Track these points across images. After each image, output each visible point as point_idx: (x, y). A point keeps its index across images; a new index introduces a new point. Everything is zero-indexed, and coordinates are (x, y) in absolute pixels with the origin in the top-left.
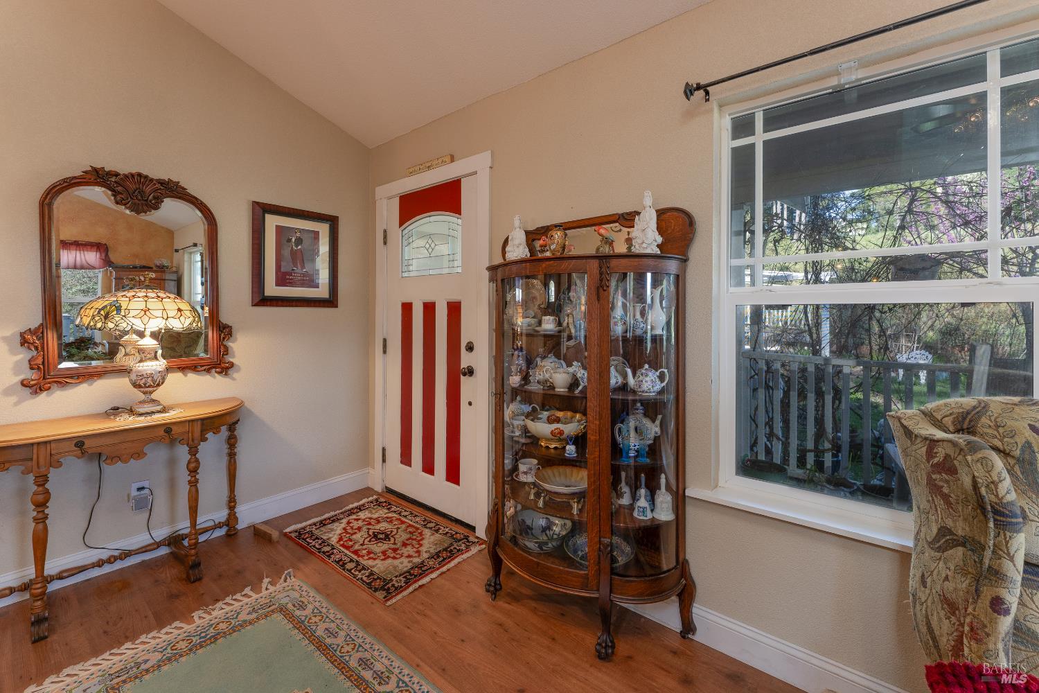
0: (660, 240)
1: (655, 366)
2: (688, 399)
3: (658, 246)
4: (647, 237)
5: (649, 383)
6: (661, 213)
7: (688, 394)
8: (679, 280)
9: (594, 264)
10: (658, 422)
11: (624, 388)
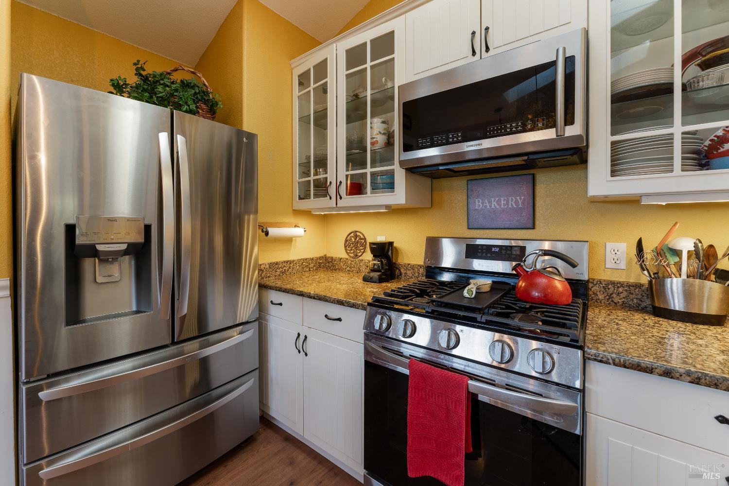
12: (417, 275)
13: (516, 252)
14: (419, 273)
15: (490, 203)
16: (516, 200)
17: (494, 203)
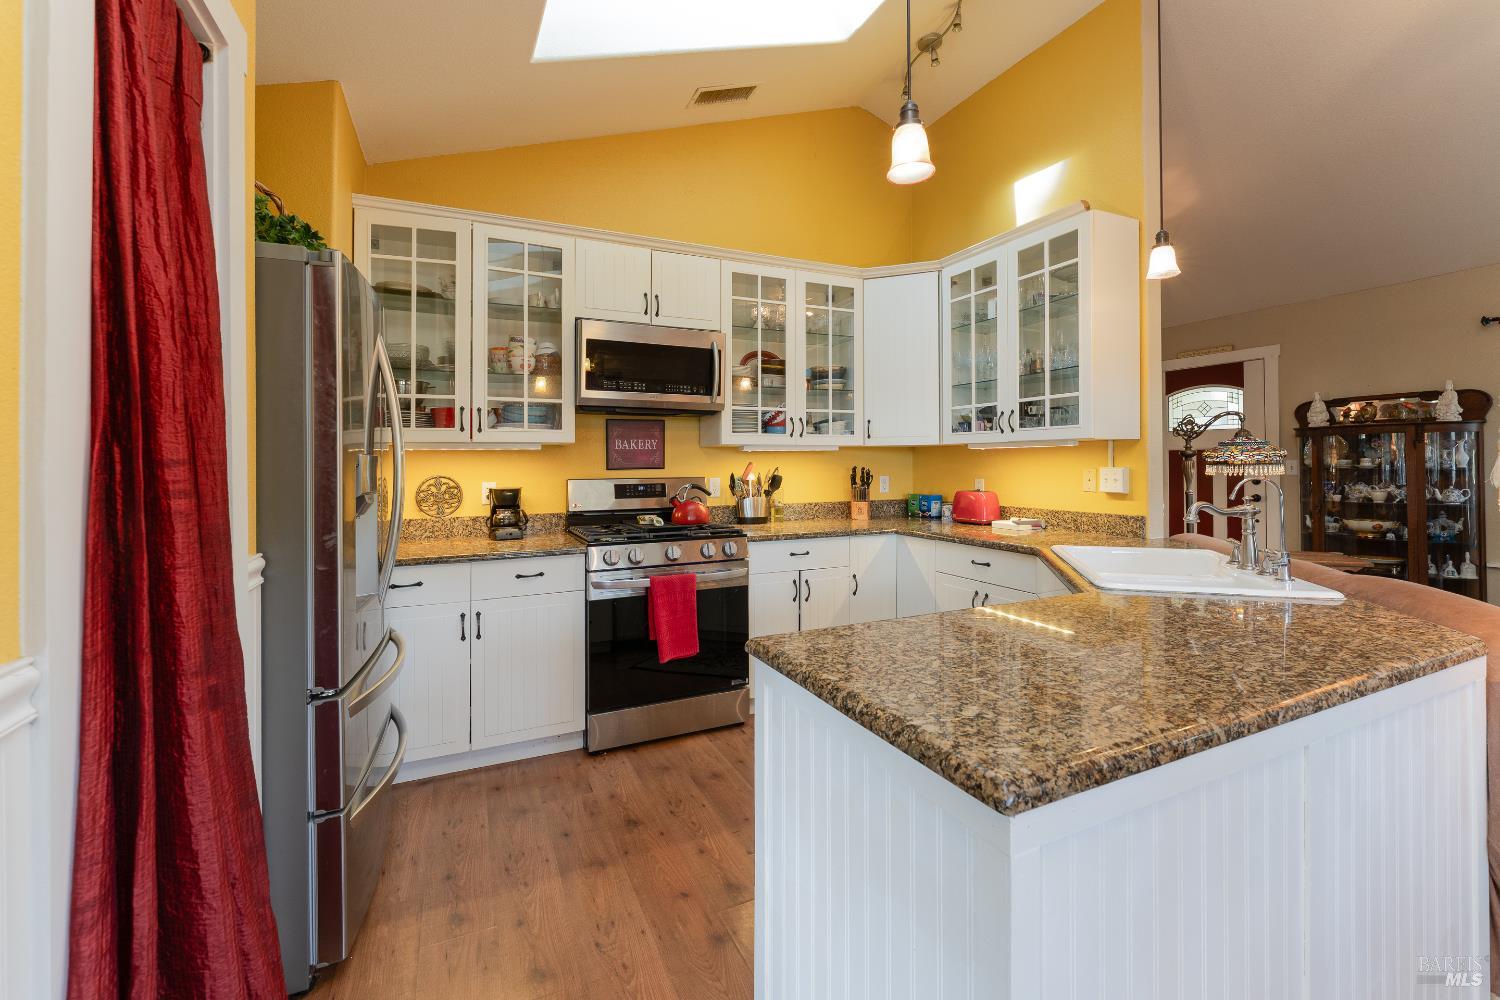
0: (1461, 410)
1: (1459, 486)
2: (1487, 509)
3: (1460, 414)
4: (1449, 409)
5: (1455, 497)
6: (1460, 393)
7: (1486, 505)
8: (1479, 436)
9: (1413, 428)
10: (1461, 522)
11: (1434, 499)
12: (548, 526)
13: (659, 489)
14: (551, 524)
15: (629, 443)
16: (652, 443)
17: (633, 445)
